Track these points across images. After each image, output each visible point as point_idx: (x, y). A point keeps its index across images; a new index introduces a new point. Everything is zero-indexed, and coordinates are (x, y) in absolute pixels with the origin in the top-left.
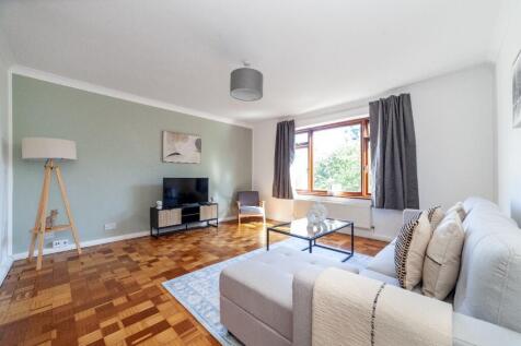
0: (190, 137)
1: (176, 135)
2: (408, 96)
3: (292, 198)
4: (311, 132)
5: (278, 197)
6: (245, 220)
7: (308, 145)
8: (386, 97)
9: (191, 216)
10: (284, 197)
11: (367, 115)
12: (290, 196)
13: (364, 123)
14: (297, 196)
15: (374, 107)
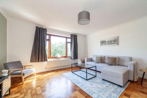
2: (77, 36)
4: (50, 35)
7: (49, 40)
8: (74, 34)
12: (45, 60)
13: (67, 38)
14: (48, 60)
15: (72, 35)
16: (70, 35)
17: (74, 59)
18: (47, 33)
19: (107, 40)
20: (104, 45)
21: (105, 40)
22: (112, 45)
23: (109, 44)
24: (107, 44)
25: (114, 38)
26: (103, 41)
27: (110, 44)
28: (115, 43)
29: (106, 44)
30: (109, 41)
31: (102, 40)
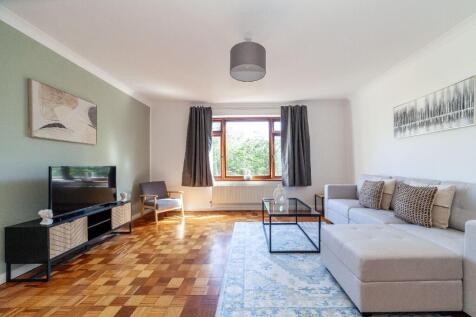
0: (80, 101)
1: (57, 94)
2: (305, 107)
3: (211, 185)
4: (223, 121)
5: (194, 185)
6: (163, 216)
7: (221, 133)
8: (294, 105)
9: (100, 226)
10: (201, 185)
11: (279, 116)
12: (209, 183)
13: (272, 121)
14: (215, 183)
15: (284, 110)
16: (279, 111)
17: (290, 186)
18: (214, 117)
19: (421, 106)
20: (410, 128)
21: (413, 104)
22: (446, 126)
23: (428, 123)
24: (422, 125)
25: (457, 91)
26: (405, 113)
27: (437, 122)
28: (458, 116)
29: (415, 126)
30: (431, 108)
31: (400, 109)
